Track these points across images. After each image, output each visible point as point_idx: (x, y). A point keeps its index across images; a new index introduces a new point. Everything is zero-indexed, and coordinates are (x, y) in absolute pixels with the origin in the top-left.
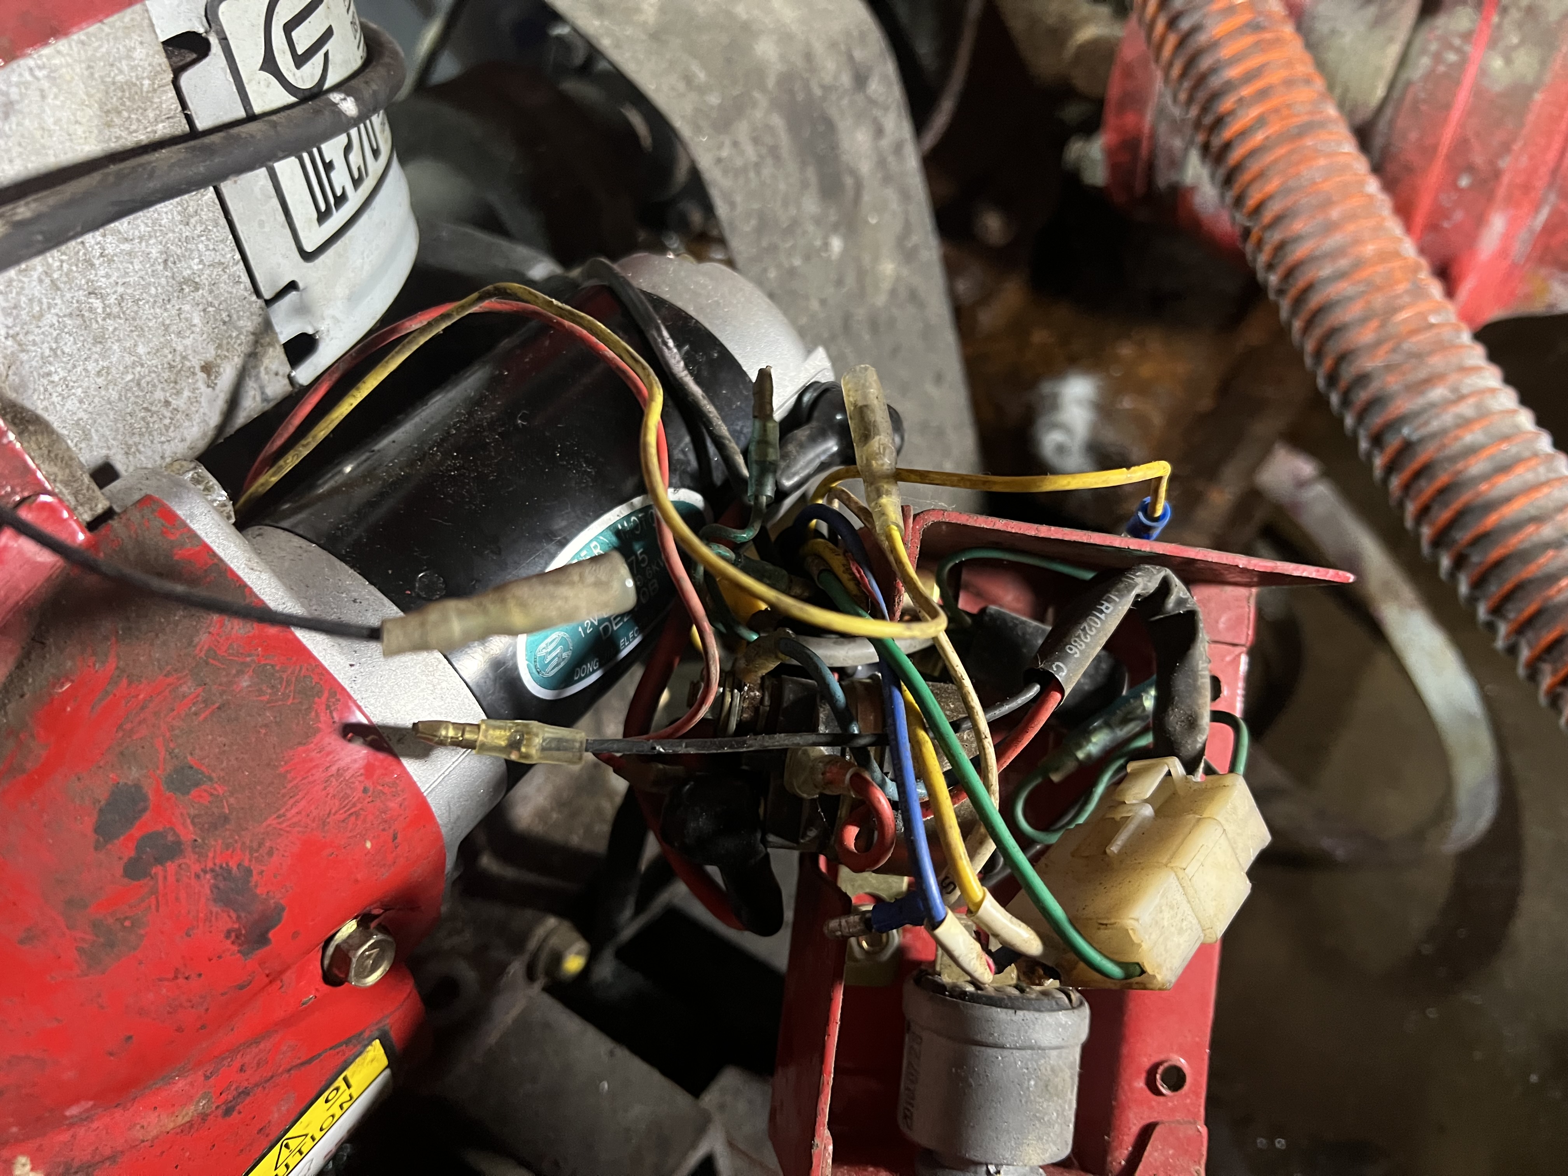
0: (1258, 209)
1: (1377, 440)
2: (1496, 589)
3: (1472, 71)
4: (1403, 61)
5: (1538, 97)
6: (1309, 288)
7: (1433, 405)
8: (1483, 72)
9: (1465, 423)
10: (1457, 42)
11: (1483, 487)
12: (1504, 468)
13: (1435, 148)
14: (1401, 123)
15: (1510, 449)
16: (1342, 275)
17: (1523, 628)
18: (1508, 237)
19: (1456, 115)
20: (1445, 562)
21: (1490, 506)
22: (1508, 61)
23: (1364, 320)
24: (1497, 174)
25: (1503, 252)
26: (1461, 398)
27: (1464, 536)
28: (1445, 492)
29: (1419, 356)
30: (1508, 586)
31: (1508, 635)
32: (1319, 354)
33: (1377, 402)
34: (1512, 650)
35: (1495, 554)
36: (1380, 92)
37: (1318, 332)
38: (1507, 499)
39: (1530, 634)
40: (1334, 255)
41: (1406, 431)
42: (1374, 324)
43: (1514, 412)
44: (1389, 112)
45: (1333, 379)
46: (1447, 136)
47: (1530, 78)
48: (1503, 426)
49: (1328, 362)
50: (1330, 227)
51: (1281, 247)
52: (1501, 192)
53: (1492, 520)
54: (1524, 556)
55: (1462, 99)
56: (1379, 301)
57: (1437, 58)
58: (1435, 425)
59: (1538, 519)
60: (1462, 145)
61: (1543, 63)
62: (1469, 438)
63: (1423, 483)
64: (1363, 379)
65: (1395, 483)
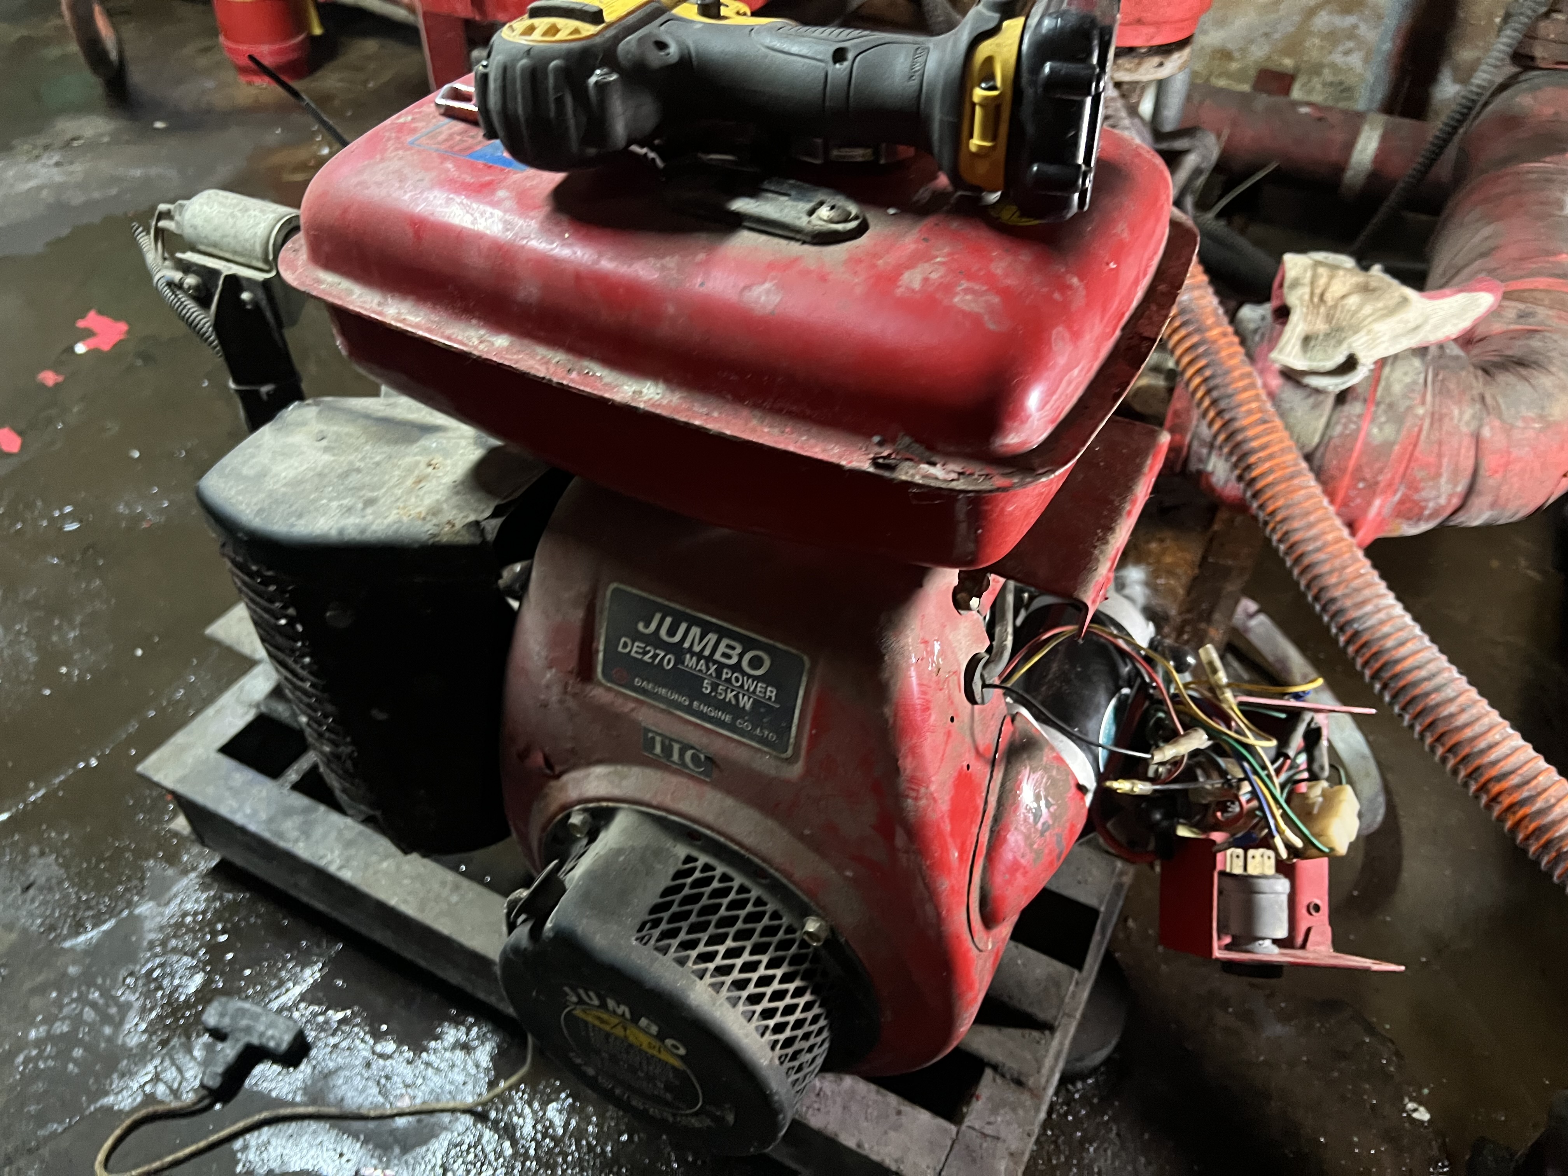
0: (1272, 513)
1: (1341, 629)
2: (1403, 699)
3: (1362, 434)
4: (1328, 425)
5: (1397, 448)
6: (1302, 555)
7: (1366, 614)
8: (1368, 434)
9: (1382, 623)
10: (1355, 419)
11: (1394, 653)
12: (1402, 644)
13: (1346, 468)
14: (1328, 456)
15: (1403, 635)
16: (1318, 550)
17: (1416, 717)
18: (1381, 507)
19: (1355, 454)
20: (1378, 686)
21: (1397, 662)
22: (1381, 429)
23: (1331, 572)
24: (1377, 483)
25: (1379, 513)
26: (1379, 611)
27: (1386, 675)
28: (1376, 655)
29: (1358, 590)
30: (1408, 698)
31: (1410, 720)
32: (1308, 586)
33: (1340, 612)
34: (1411, 727)
35: (1401, 683)
36: (1316, 440)
37: (1309, 576)
38: (1404, 659)
39: (1420, 720)
40: (1314, 538)
41: (1356, 626)
42: (1336, 574)
43: (1402, 616)
44: (1321, 449)
45: (1317, 598)
46: (1352, 464)
47: (1392, 438)
48: (1398, 622)
49: (1315, 590)
50: (1310, 526)
51: (1286, 533)
52: (1378, 491)
53: (1399, 668)
54: (1415, 684)
55: (1359, 445)
56: (1337, 563)
57: (1345, 426)
58: (1369, 623)
59: (1418, 668)
60: (1359, 468)
61: (1398, 431)
62: (1386, 629)
63: (1364, 650)
64: (1333, 600)
65: (1351, 650)
